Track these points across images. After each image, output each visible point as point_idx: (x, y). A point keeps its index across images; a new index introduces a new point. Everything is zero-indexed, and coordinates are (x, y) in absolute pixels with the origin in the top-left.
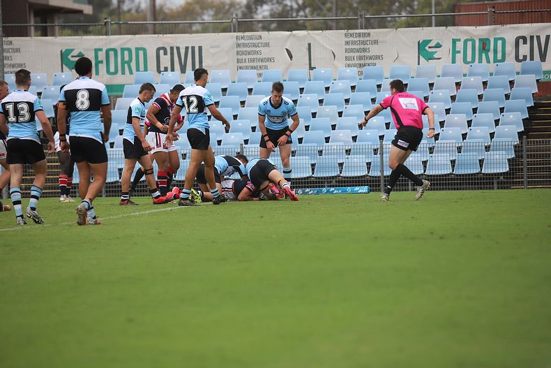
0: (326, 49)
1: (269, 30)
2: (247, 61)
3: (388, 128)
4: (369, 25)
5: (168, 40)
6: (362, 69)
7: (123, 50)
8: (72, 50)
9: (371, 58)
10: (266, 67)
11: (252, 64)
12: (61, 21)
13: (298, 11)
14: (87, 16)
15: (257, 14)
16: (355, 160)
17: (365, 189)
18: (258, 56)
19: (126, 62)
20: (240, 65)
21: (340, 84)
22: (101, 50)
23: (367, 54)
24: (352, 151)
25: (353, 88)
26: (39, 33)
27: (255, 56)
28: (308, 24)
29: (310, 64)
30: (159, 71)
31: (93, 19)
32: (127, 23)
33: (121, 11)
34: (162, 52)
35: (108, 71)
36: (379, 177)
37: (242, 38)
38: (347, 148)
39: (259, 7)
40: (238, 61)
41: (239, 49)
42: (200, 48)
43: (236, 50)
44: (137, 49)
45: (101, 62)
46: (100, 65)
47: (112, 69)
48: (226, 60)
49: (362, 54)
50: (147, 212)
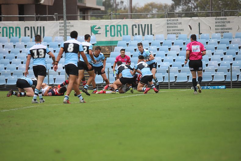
0: (207, 25)
1: (181, 17)
2: (171, 30)
3: (234, 60)
4: (226, 15)
5: (137, 21)
6: (223, 34)
7: (117, 26)
8: (96, 26)
9: (227, 29)
10: (180, 33)
11: (173, 32)
12: (91, 13)
13: (194, 9)
14: (103, 11)
15: (176, 10)
16: (219, 74)
17: (224, 87)
18: (176, 28)
19: (119, 31)
20: (168, 32)
21: (213, 41)
22: (108, 26)
23: (225, 27)
24: (218, 70)
25: (219, 42)
26: (82, 18)
27: (175, 28)
28: (198, 14)
29: (199, 32)
30: (133, 35)
31: (105, 12)
32: (120, 14)
33: (117, 9)
34: (134, 27)
35: (111, 35)
36: (230, 82)
37: (170, 20)
38: (216, 69)
39: (177, 7)
40: (168, 30)
41: (168, 25)
42: (151, 25)
43: (167, 25)
44: (124, 25)
45: (108, 31)
46: (108, 32)
47: (113, 34)
48: (162, 30)
49: (223, 27)
50: (127, 96)
